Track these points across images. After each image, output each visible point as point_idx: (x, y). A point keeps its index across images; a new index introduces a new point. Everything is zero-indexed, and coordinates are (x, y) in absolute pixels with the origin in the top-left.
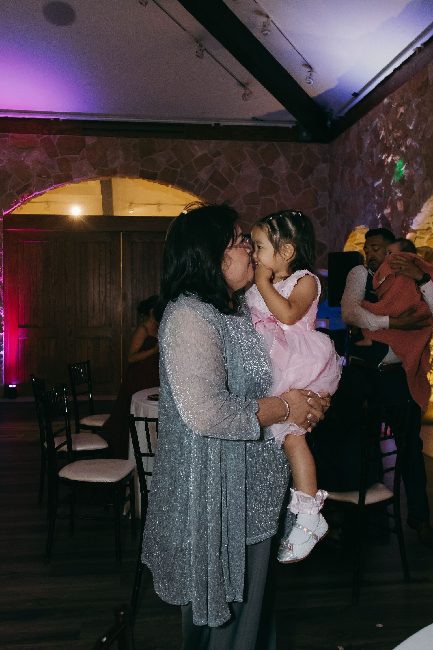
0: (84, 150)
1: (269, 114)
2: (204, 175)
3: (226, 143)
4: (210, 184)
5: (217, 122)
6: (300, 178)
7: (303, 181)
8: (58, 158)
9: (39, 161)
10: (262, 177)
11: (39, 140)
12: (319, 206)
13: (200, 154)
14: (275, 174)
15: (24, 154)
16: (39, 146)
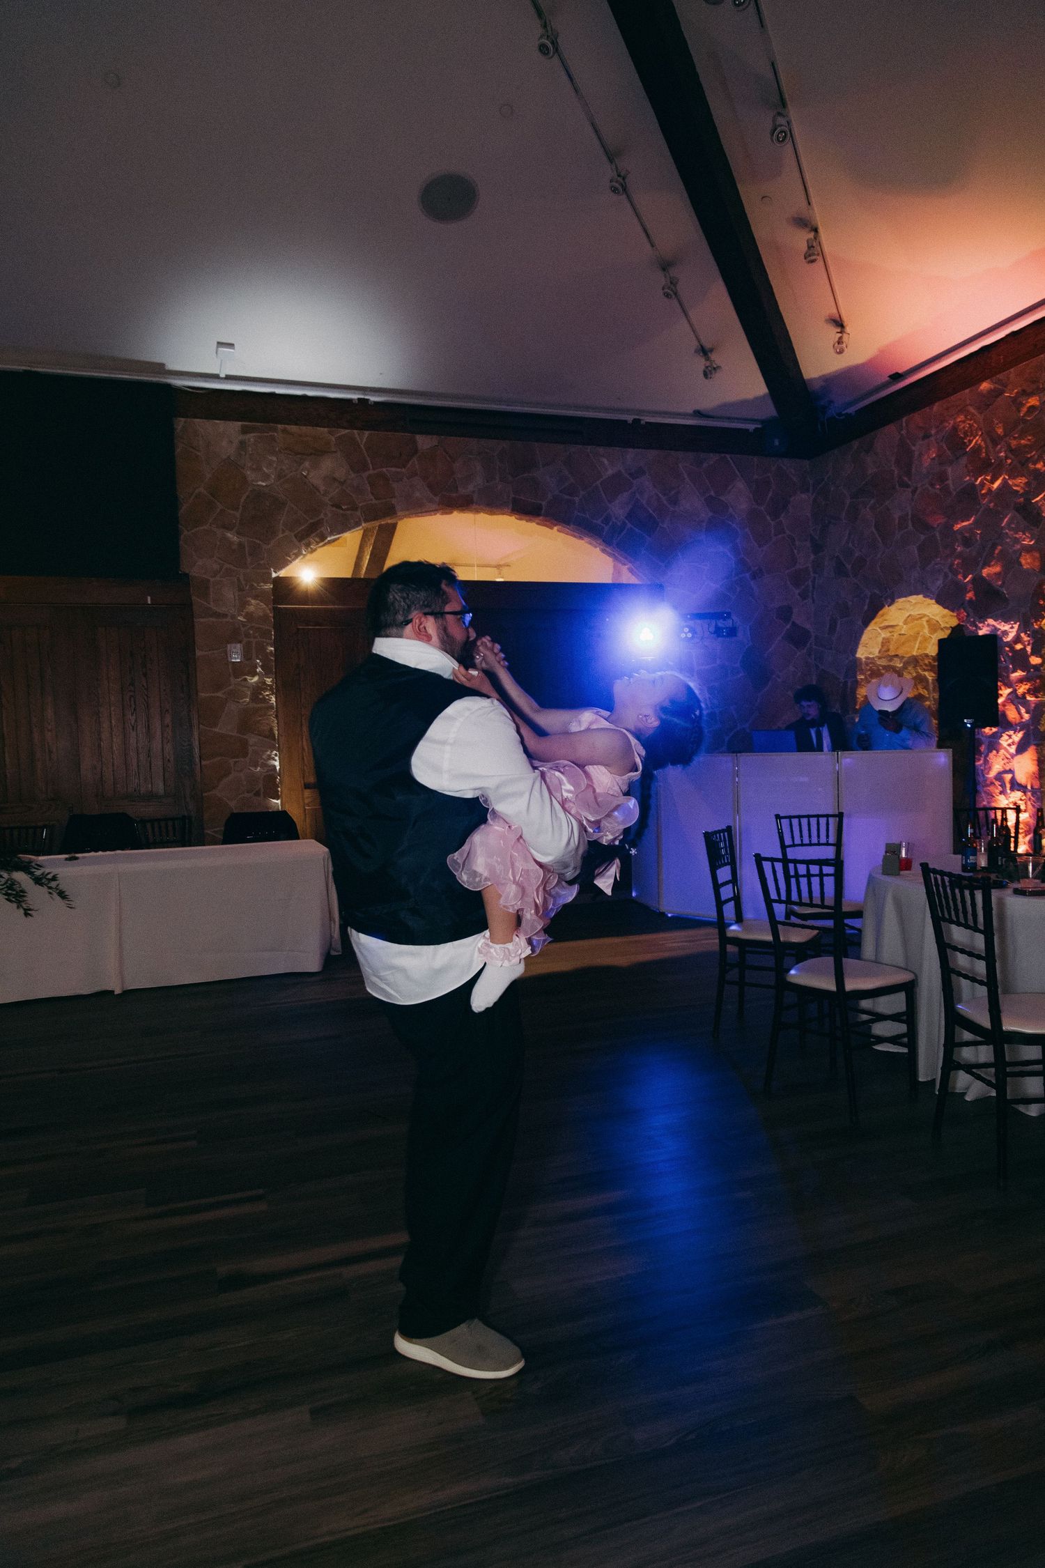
0: (415, 459)
1: (725, 406)
2: (618, 509)
3: (652, 454)
4: (629, 525)
5: (637, 417)
6: (768, 518)
7: (773, 523)
8: (367, 474)
9: (335, 479)
10: (710, 514)
11: (333, 439)
12: (798, 566)
13: (610, 472)
14: (731, 510)
15: (307, 464)
16: (333, 449)
